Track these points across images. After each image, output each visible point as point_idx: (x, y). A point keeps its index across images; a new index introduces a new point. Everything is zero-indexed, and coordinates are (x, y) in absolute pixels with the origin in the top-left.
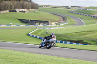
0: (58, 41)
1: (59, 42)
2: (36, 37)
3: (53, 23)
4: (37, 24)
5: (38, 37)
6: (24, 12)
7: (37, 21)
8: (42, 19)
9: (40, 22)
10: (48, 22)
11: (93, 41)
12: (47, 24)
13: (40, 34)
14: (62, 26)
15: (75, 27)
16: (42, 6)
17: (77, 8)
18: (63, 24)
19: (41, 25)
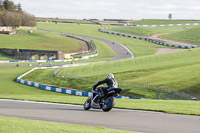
0: (77, 93)
1: (81, 93)
2: (33, 85)
3: (68, 56)
4: (33, 57)
5: (37, 84)
6: (7, 33)
7: (33, 52)
9: (41, 53)
10: (56, 52)
11: (150, 90)
12: (54, 57)
13: (40, 78)
14: (85, 61)
15: (112, 62)
16: (44, 20)
17: (116, 23)
18: (87, 57)
19: (43, 60)
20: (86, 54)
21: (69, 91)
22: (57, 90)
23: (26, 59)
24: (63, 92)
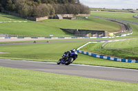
0: (118, 60)
1: (120, 60)
2: (87, 54)
3: (111, 34)
4: (88, 35)
5: (90, 54)
6: (70, 18)
7: (88, 31)
8: (96, 28)
9: (93, 32)
10: (103, 32)
12: (102, 35)
13: (92, 49)
14: (123, 38)
16: (95, 9)
18: (125, 35)
19: (94, 37)
20: (124, 33)
21: (112, 58)
22: (104, 57)
23: (82, 36)
24: (108, 59)
